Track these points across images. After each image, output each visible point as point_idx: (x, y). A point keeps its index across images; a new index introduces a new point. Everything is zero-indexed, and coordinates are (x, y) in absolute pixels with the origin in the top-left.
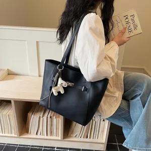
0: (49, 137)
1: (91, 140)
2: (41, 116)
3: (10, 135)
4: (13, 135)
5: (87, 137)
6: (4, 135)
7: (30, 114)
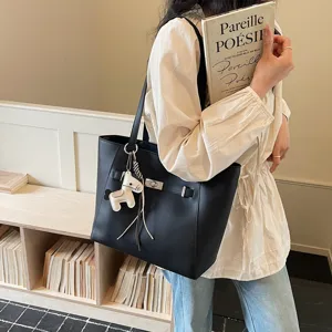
0: (78, 298)
1: (149, 313)
2: (67, 259)
3: (16, 286)
4: (21, 287)
5: (143, 307)
6: (7, 284)
7: (48, 254)
